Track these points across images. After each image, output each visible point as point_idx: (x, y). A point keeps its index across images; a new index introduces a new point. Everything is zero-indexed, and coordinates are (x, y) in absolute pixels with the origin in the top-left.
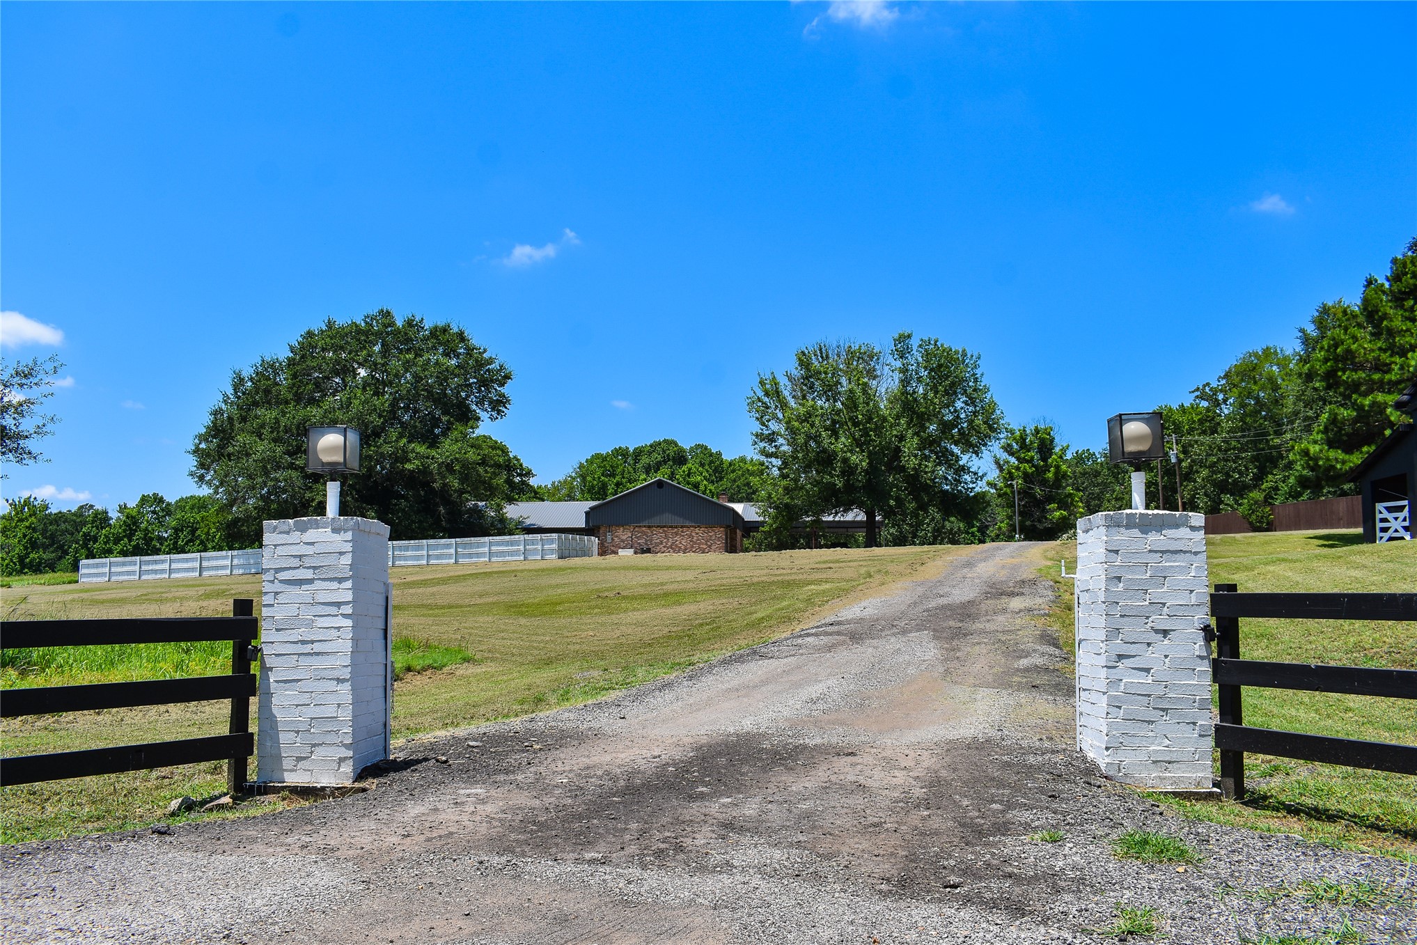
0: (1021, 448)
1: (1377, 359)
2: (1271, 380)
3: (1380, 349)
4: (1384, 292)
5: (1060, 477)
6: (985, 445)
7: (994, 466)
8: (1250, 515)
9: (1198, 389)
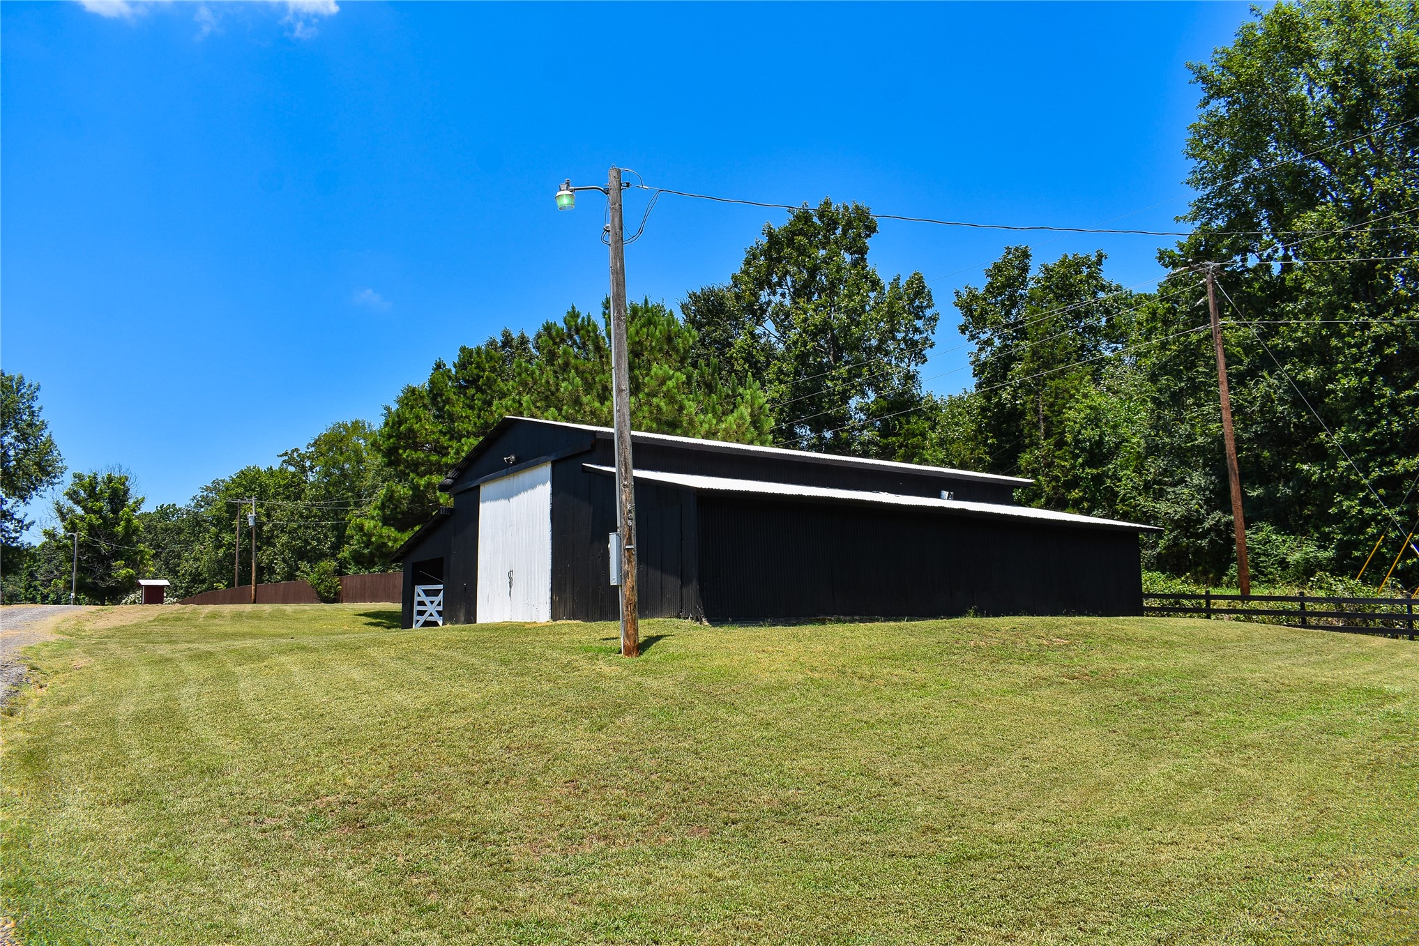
0: (90, 496)
1: (437, 441)
2: (357, 452)
3: (441, 431)
4: (450, 378)
5: (131, 532)
6: (35, 489)
7: (55, 514)
8: (319, 584)
9: (286, 454)
